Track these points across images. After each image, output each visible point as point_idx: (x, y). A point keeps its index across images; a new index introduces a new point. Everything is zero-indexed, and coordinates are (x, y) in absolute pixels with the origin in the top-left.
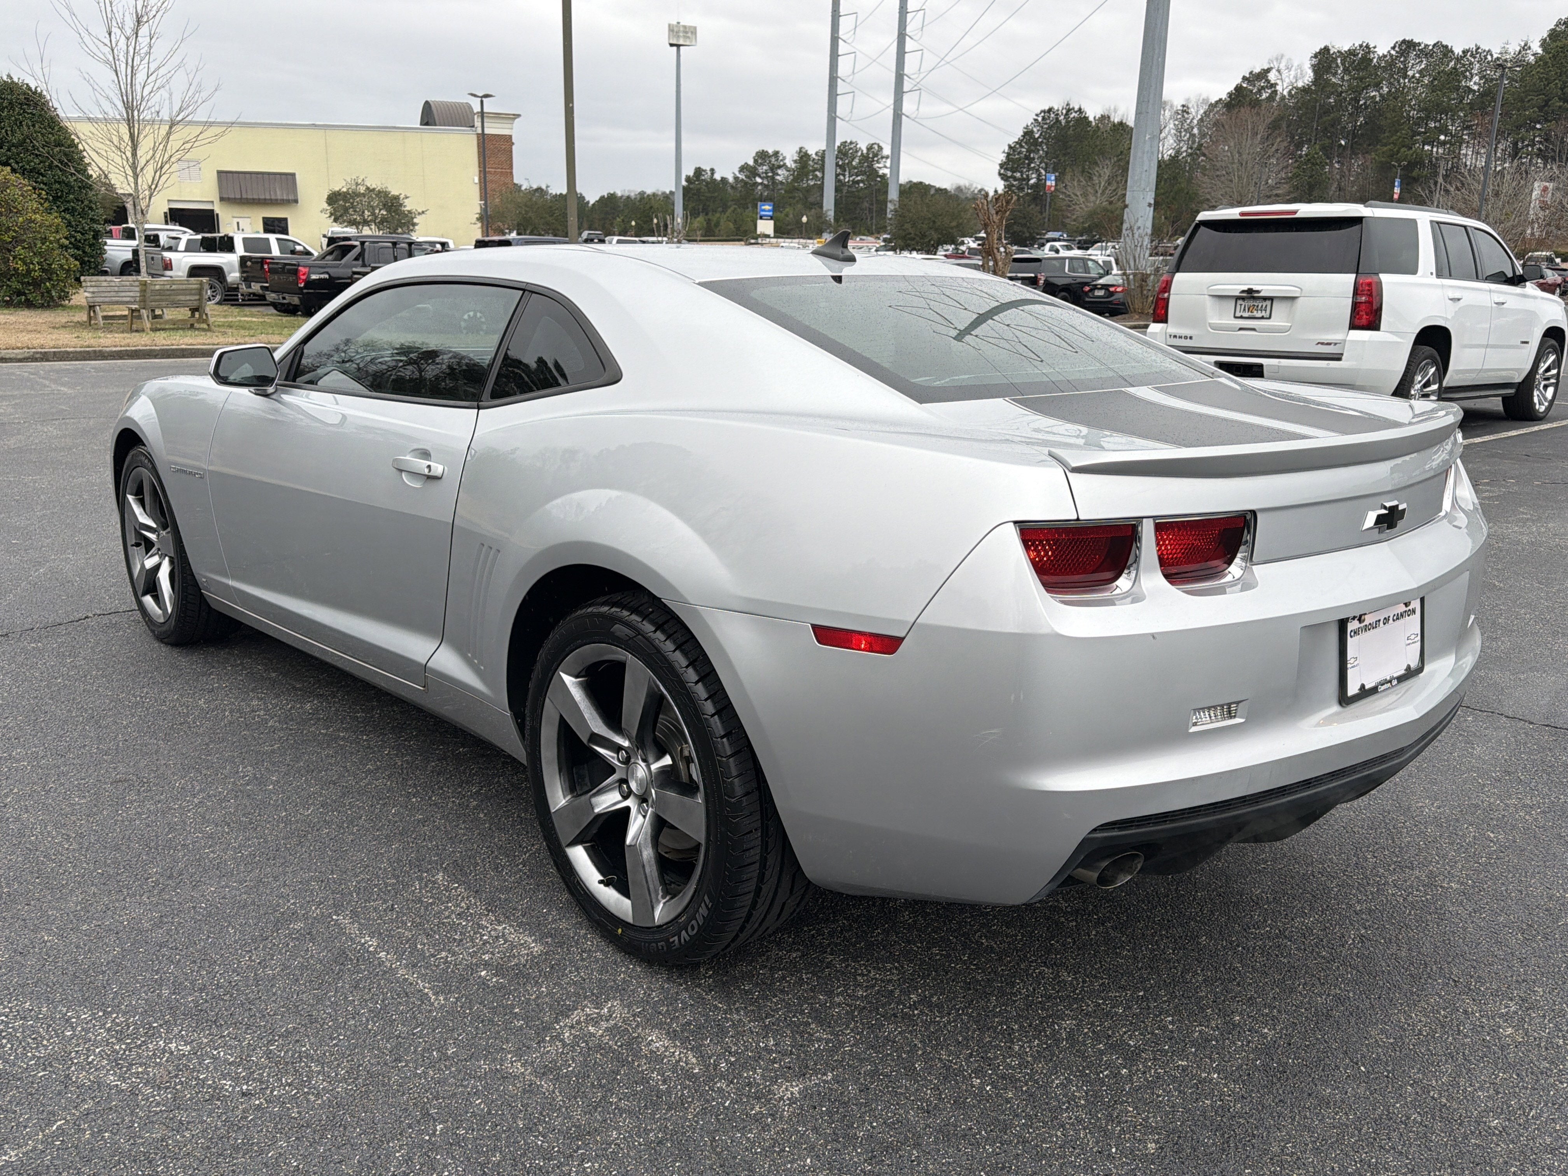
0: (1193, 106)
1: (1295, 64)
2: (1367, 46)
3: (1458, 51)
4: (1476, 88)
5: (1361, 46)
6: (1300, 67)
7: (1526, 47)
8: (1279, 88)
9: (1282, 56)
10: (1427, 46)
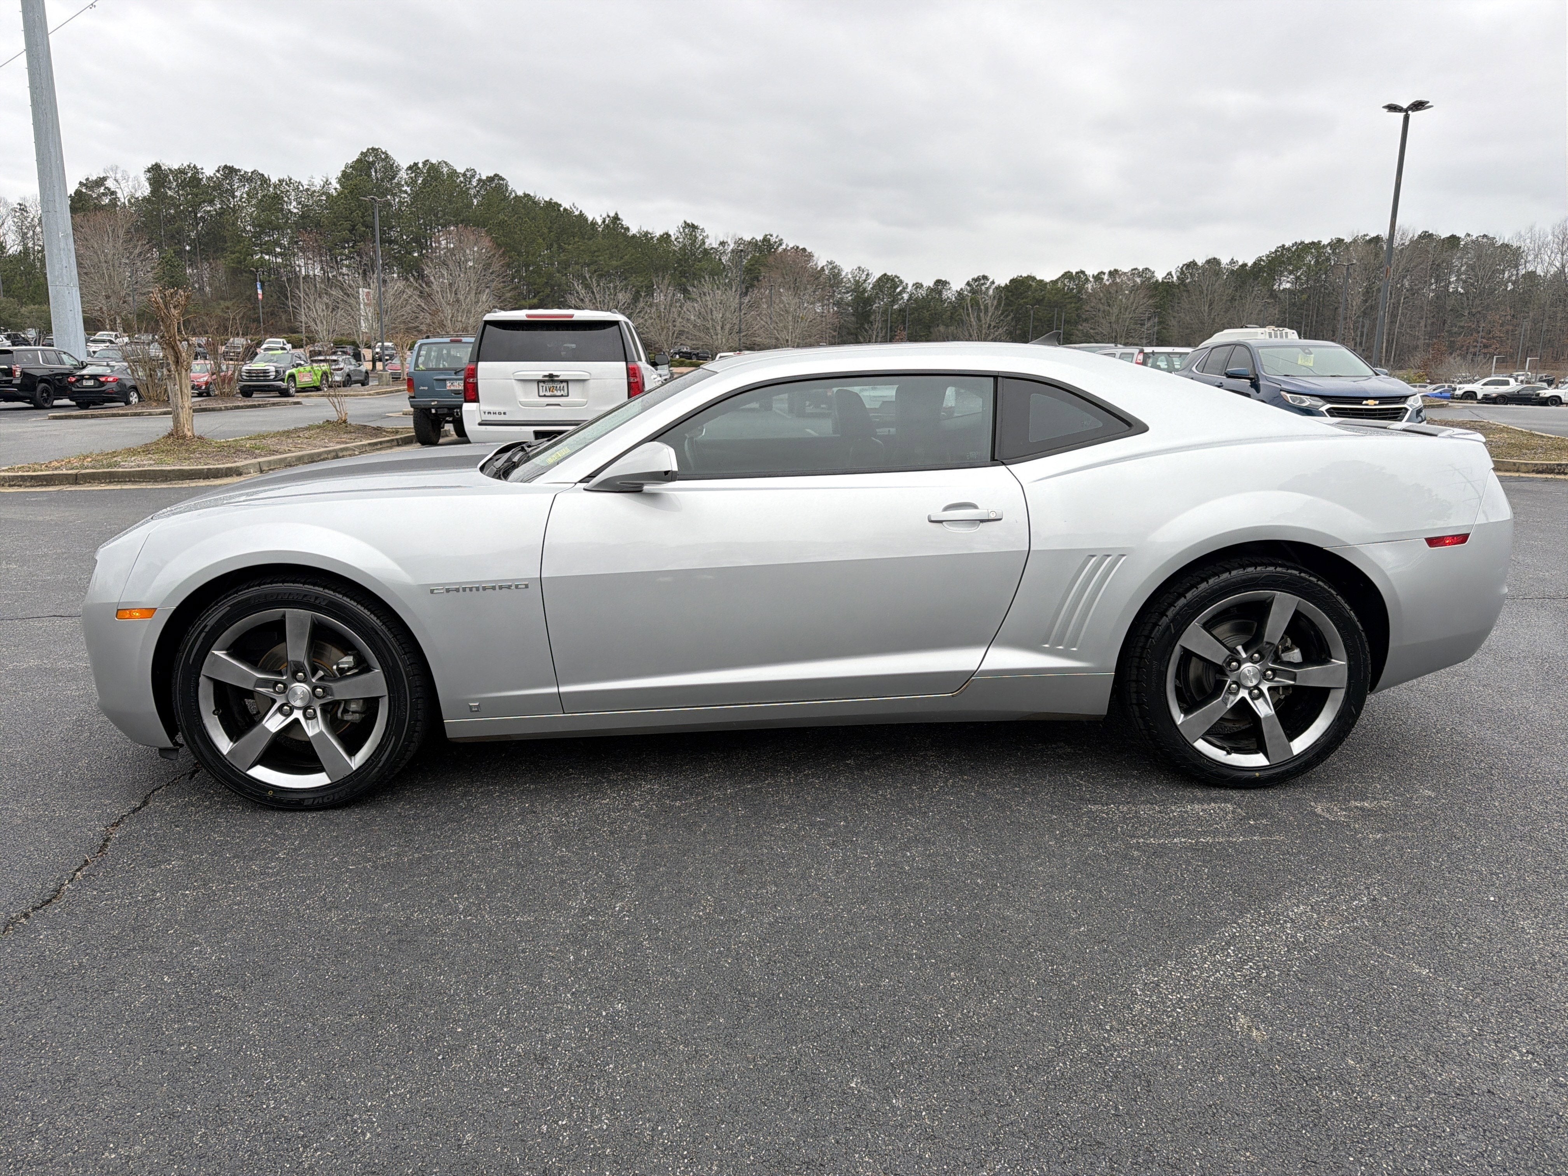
0: (31, 206)
1: (132, 176)
2: (195, 167)
3: (274, 180)
4: (295, 211)
5: (189, 166)
6: (136, 178)
7: (327, 183)
8: (119, 195)
9: (117, 167)
10: (245, 172)
